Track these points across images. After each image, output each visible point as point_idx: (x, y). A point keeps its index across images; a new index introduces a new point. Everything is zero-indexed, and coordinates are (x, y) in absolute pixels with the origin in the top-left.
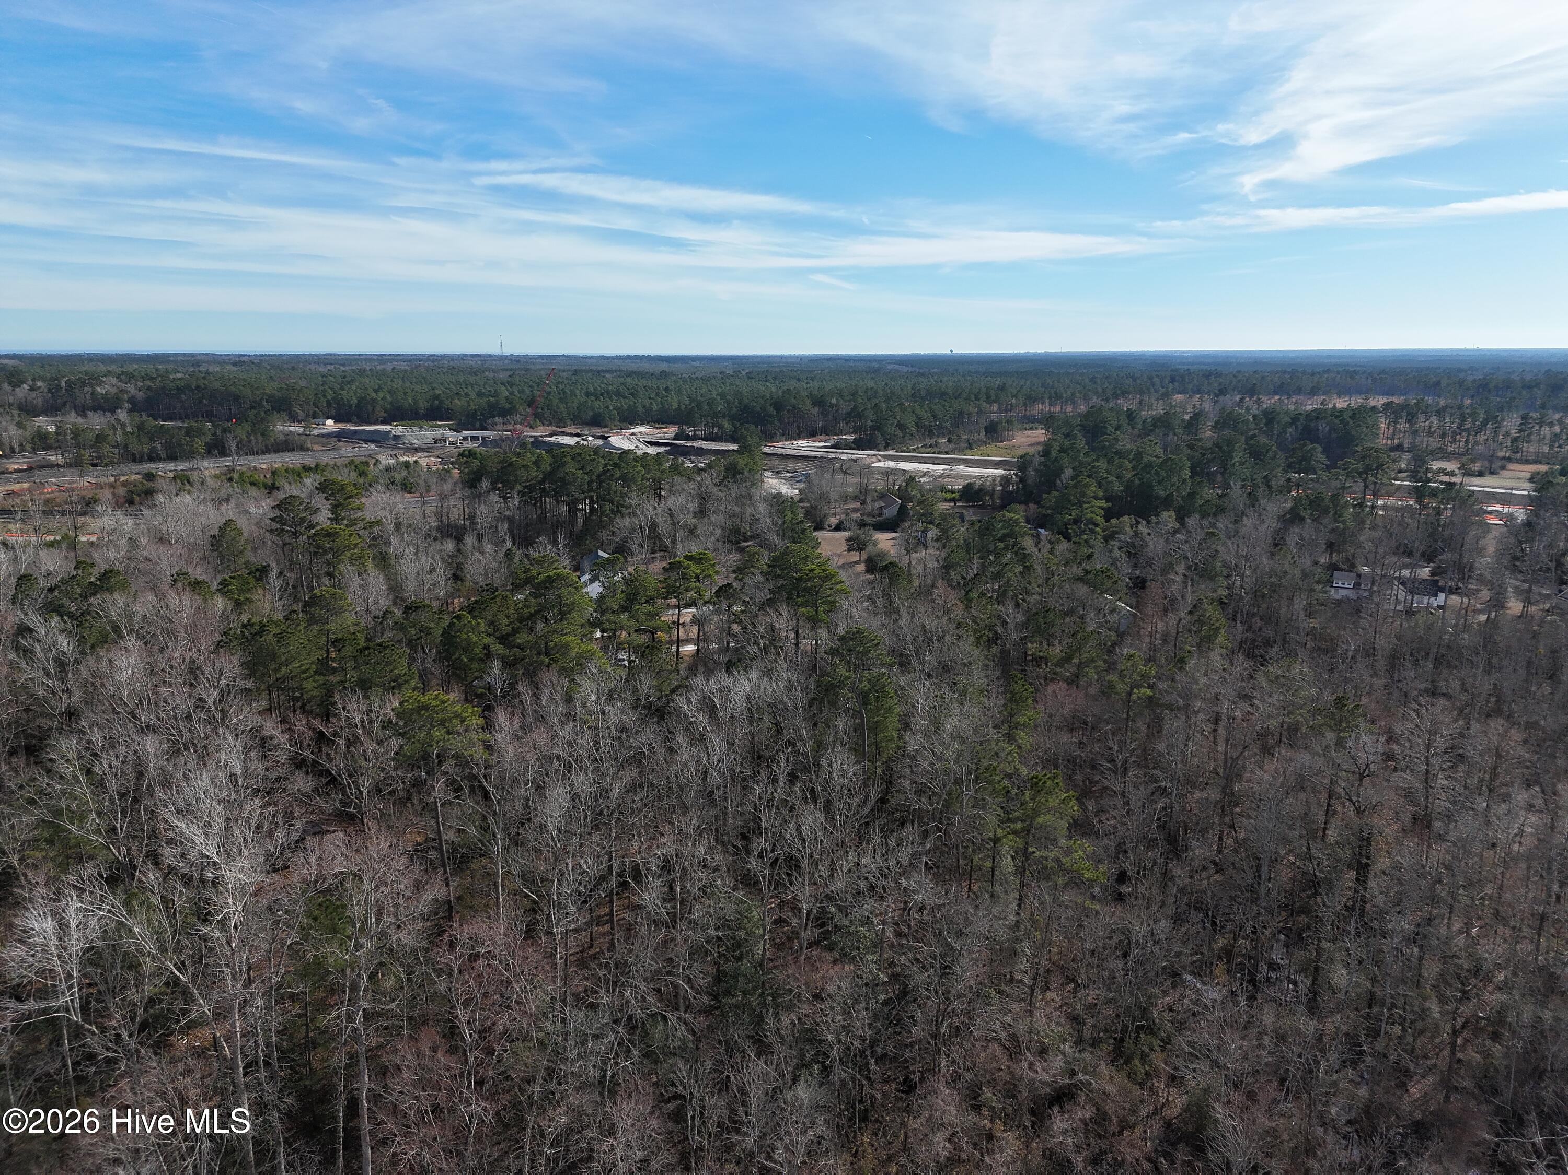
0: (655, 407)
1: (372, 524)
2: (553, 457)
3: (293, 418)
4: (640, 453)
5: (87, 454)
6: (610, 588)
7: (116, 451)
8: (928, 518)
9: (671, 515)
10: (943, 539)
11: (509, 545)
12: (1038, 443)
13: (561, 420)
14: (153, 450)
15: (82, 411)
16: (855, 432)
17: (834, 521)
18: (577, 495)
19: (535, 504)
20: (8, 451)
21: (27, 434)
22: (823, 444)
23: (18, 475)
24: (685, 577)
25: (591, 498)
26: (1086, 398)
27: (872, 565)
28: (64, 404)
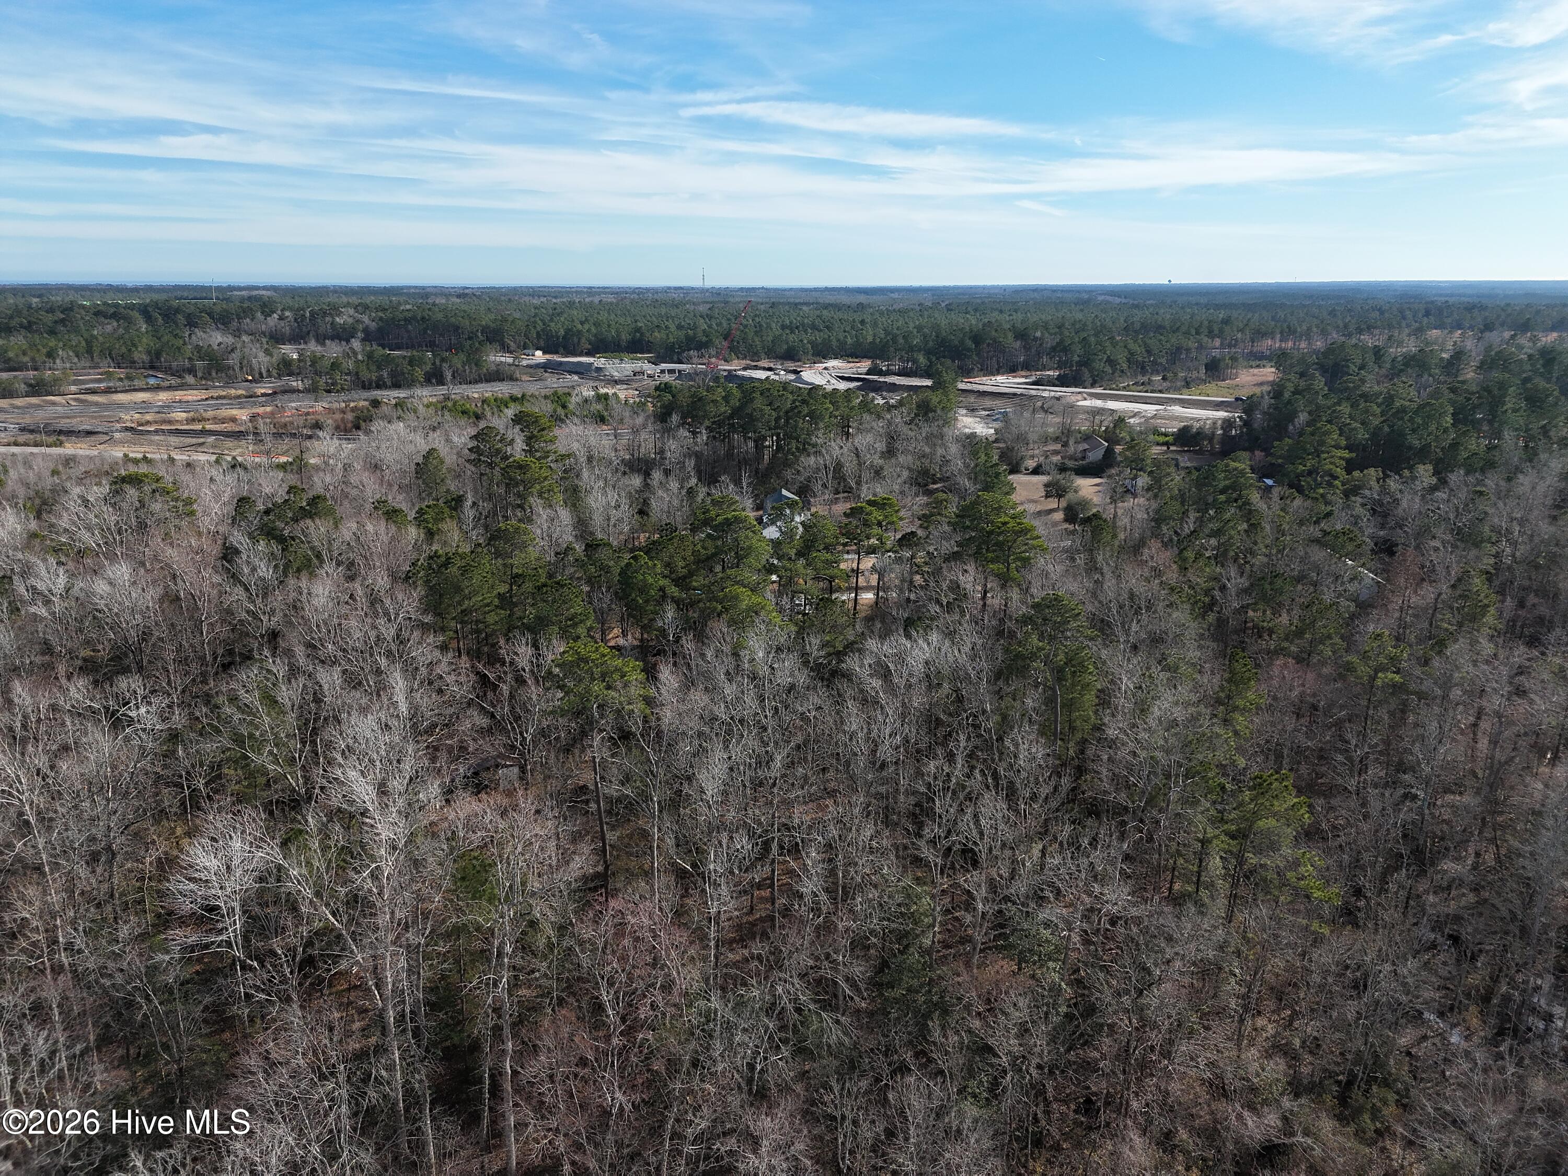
0: (849, 341)
1: (563, 457)
2: (743, 392)
3: (505, 349)
4: (829, 388)
5: (322, 381)
6: (788, 534)
7: (348, 378)
8: (1137, 464)
9: (858, 456)
10: (1155, 489)
11: (693, 481)
12: (1268, 382)
13: (756, 354)
14: (380, 378)
15: (321, 339)
16: (1059, 368)
17: (1031, 464)
18: (763, 432)
19: (723, 440)
20: (257, 376)
21: (274, 360)
22: (1023, 380)
23: (264, 399)
24: (866, 524)
25: (778, 435)
26: (1324, 333)
27: (1071, 514)
28: (308, 333)
